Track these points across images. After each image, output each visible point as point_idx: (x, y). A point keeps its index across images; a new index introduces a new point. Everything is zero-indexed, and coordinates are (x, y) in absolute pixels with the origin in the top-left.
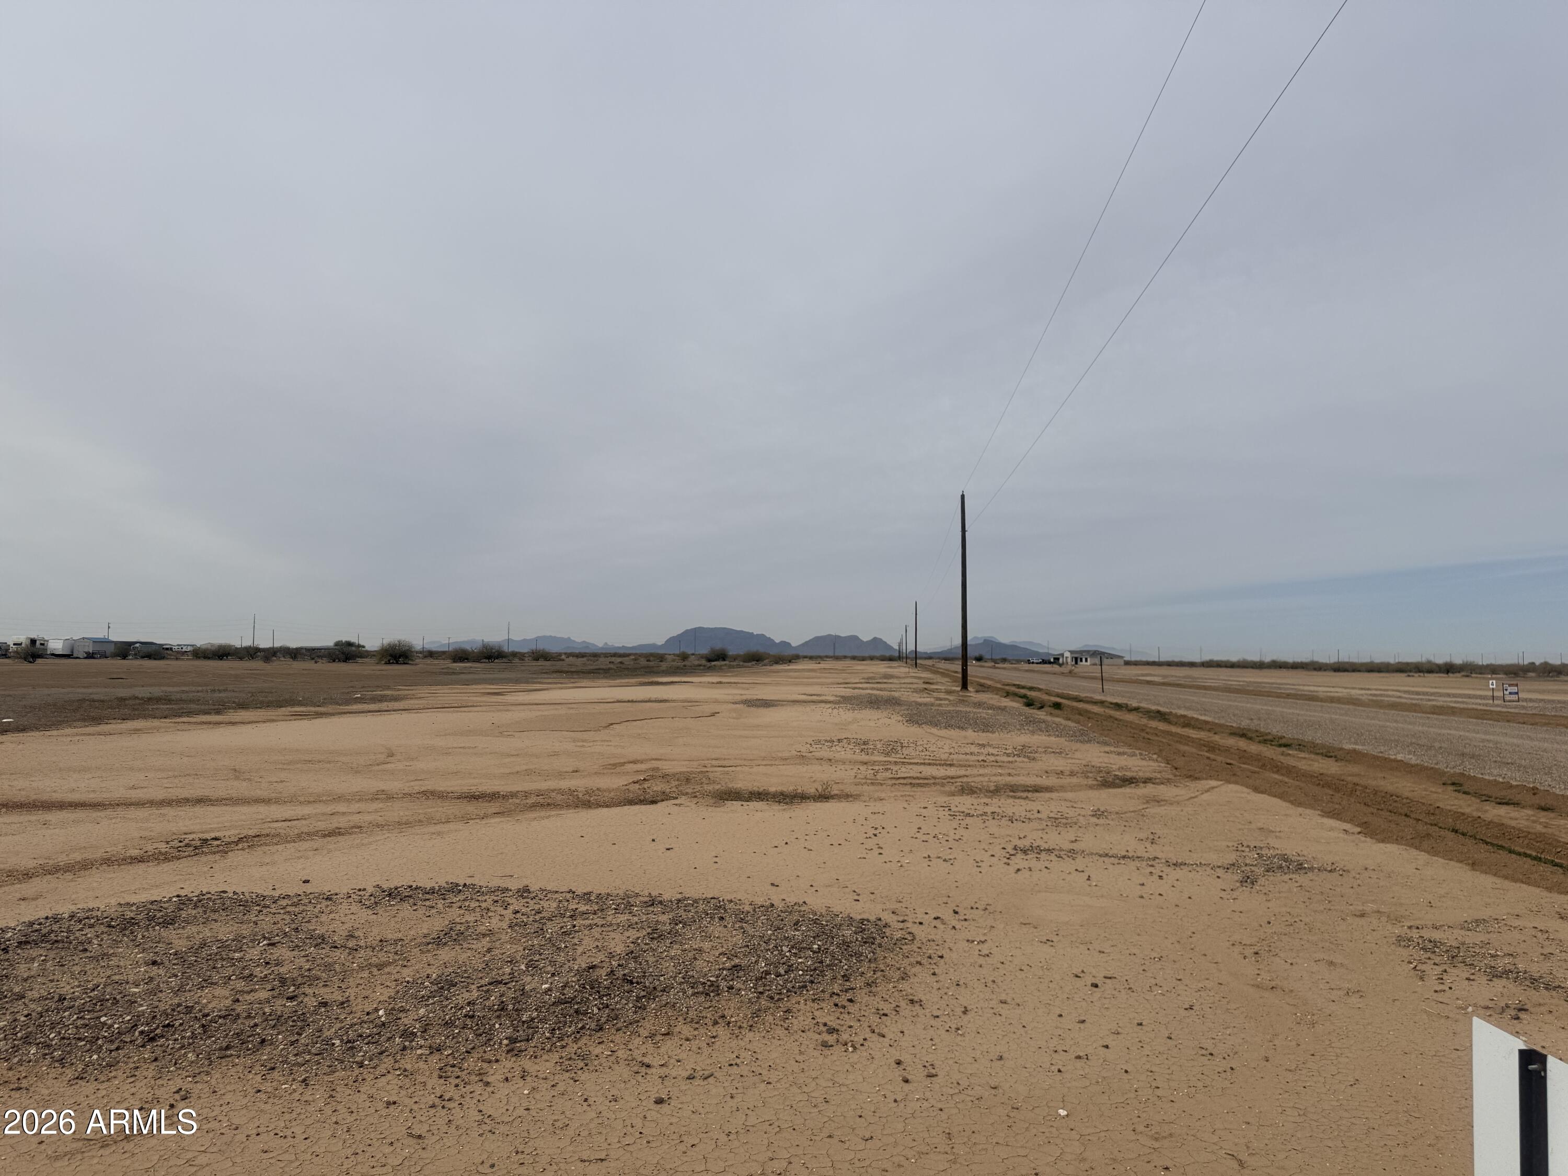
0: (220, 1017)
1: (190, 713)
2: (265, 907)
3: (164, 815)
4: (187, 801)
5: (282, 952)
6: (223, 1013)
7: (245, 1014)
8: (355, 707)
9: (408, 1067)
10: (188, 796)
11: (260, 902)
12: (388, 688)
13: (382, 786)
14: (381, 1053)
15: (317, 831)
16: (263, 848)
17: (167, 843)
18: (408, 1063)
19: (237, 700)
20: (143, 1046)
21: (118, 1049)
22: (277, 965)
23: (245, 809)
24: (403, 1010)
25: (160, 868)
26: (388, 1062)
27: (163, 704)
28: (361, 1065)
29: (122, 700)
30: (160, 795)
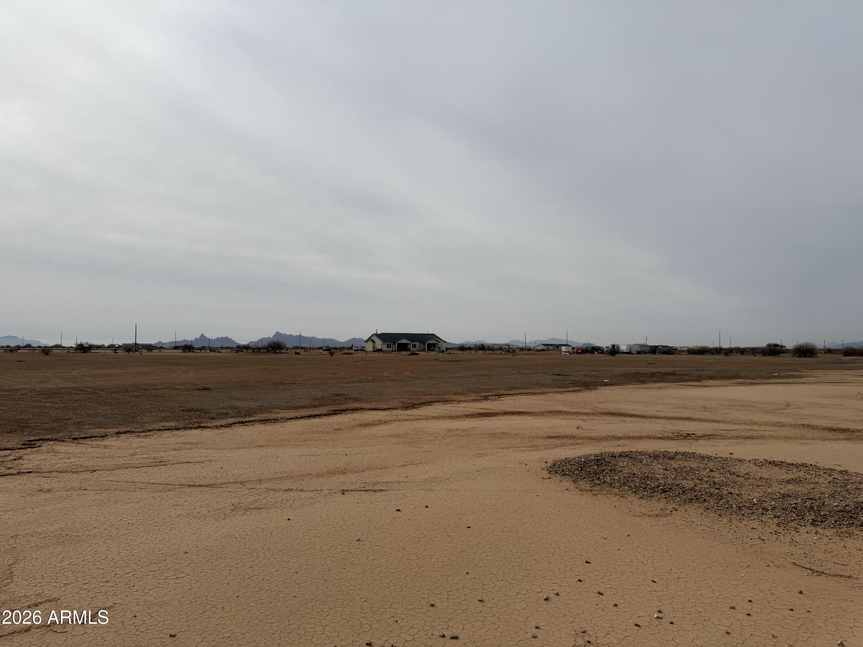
0: (689, 489)
1: (684, 381)
2: (711, 459)
3: (672, 423)
4: (682, 418)
5: (716, 474)
6: (690, 488)
7: (698, 490)
8: (773, 381)
9: (764, 520)
10: (682, 416)
11: (710, 458)
12: (796, 371)
13: (780, 420)
14: (753, 513)
15: (741, 436)
16: (714, 440)
17: (673, 433)
18: (764, 518)
19: (708, 375)
20: (662, 493)
21: (653, 492)
22: (713, 478)
23: (707, 424)
24: (765, 501)
25: (669, 442)
26: (755, 517)
27: (672, 376)
28: (743, 515)
29: (653, 373)
30: (670, 415)
